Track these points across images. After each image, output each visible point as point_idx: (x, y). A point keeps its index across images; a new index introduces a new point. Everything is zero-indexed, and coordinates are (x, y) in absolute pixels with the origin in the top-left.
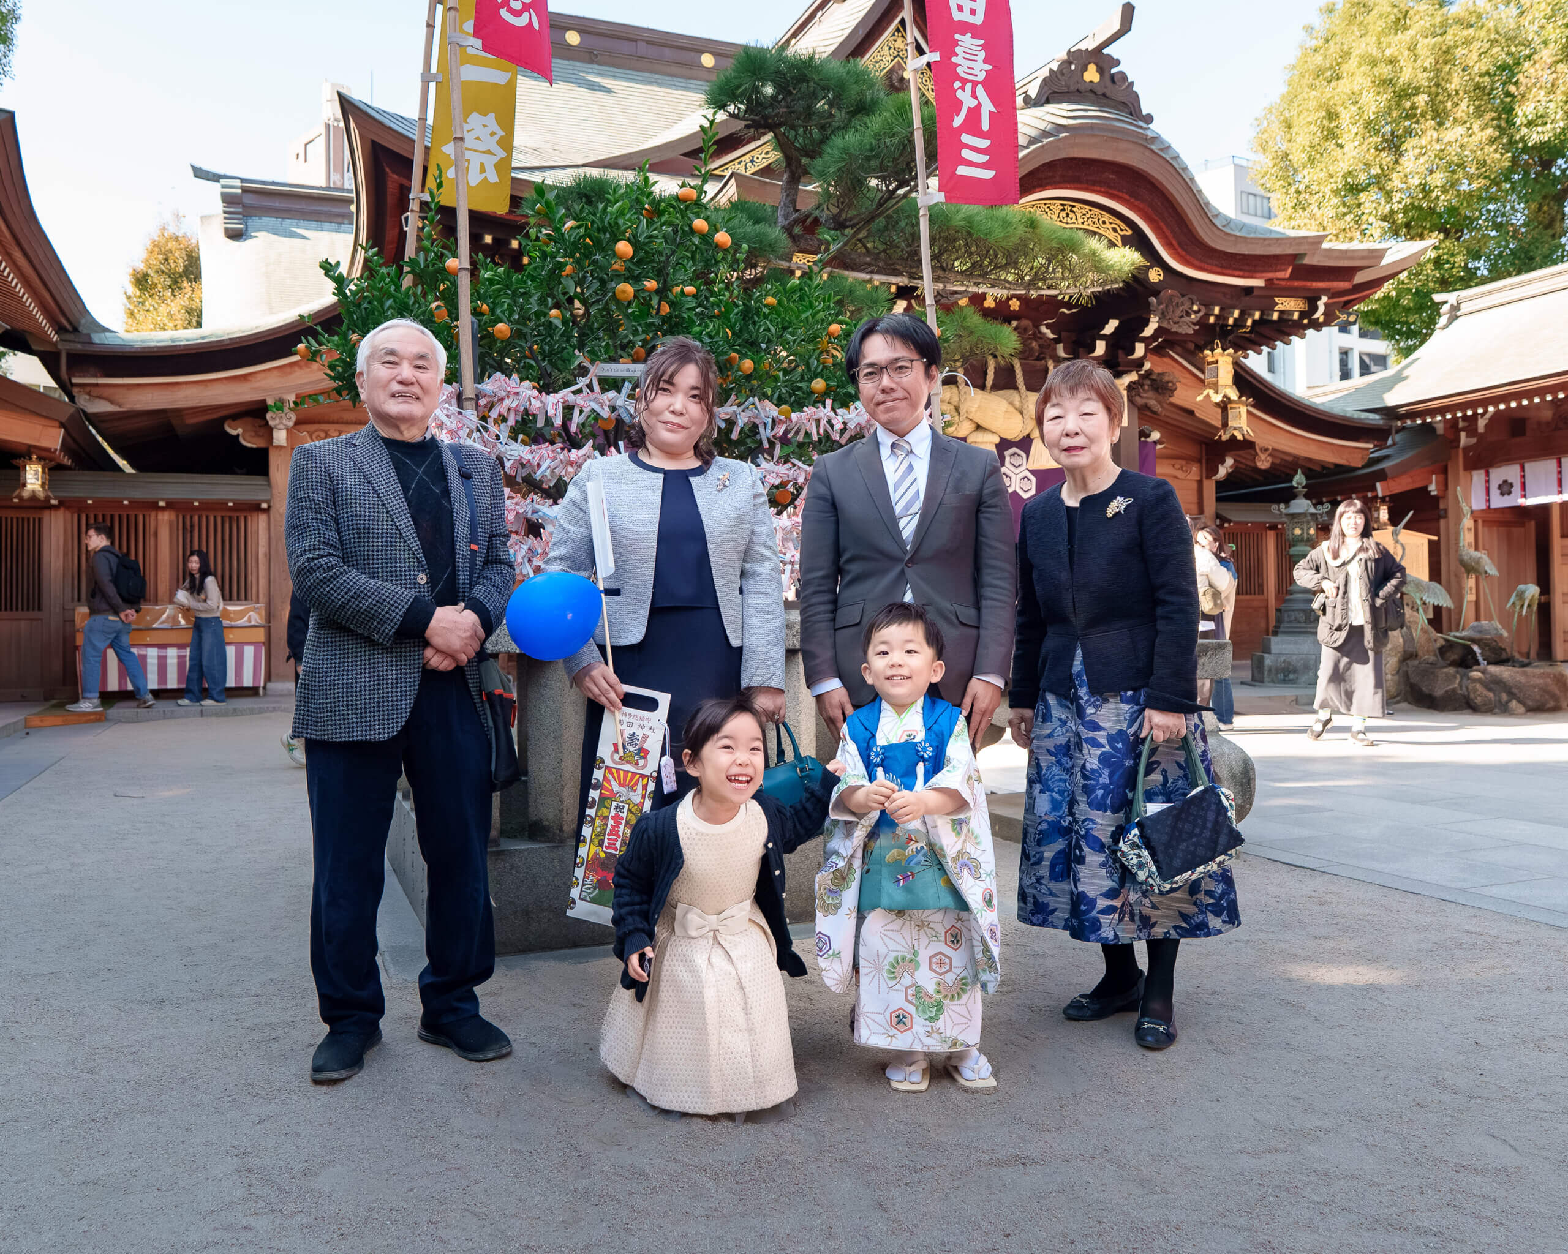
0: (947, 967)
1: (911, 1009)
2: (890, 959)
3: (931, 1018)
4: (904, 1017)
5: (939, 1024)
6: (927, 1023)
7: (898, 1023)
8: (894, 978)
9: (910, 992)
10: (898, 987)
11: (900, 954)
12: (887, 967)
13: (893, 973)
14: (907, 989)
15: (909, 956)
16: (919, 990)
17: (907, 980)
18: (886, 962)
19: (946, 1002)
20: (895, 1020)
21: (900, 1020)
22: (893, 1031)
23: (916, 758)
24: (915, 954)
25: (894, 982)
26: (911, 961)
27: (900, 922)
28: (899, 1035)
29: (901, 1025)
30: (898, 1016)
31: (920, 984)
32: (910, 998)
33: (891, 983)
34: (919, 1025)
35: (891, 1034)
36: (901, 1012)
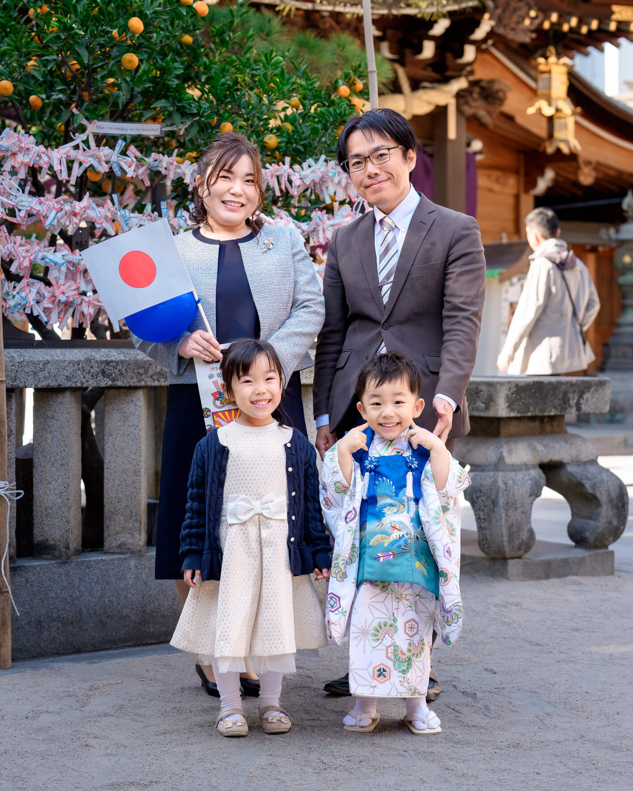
0: (415, 631)
1: (390, 664)
2: (375, 624)
3: (404, 670)
4: (384, 671)
5: (409, 675)
6: (401, 674)
7: (379, 676)
8: (378, 640)
9: (390, 650)
10: (381, 647)
11: (383, 620)
12: (372, 631)
13: (376, 635)
14: (387, 648)
15: (390, 622)
16: (396, 648)
17: (388, 641)
18: (371, 628)
19: (414, 658)
20: (377, 673)
21: (382, 673)
22: (375, 683)
23: (406, 468)
24: (395, 620)
25: (378, 643)
26: (391, 626)
27: (383, 595)
28: (380, 686)
29: (382, 677)
30: (380, 670)
31: (397, 644)
32: (390, 655)
33: (375, 644)
34: (395, 676)
35: (373, 685)
36: (382, 667)
